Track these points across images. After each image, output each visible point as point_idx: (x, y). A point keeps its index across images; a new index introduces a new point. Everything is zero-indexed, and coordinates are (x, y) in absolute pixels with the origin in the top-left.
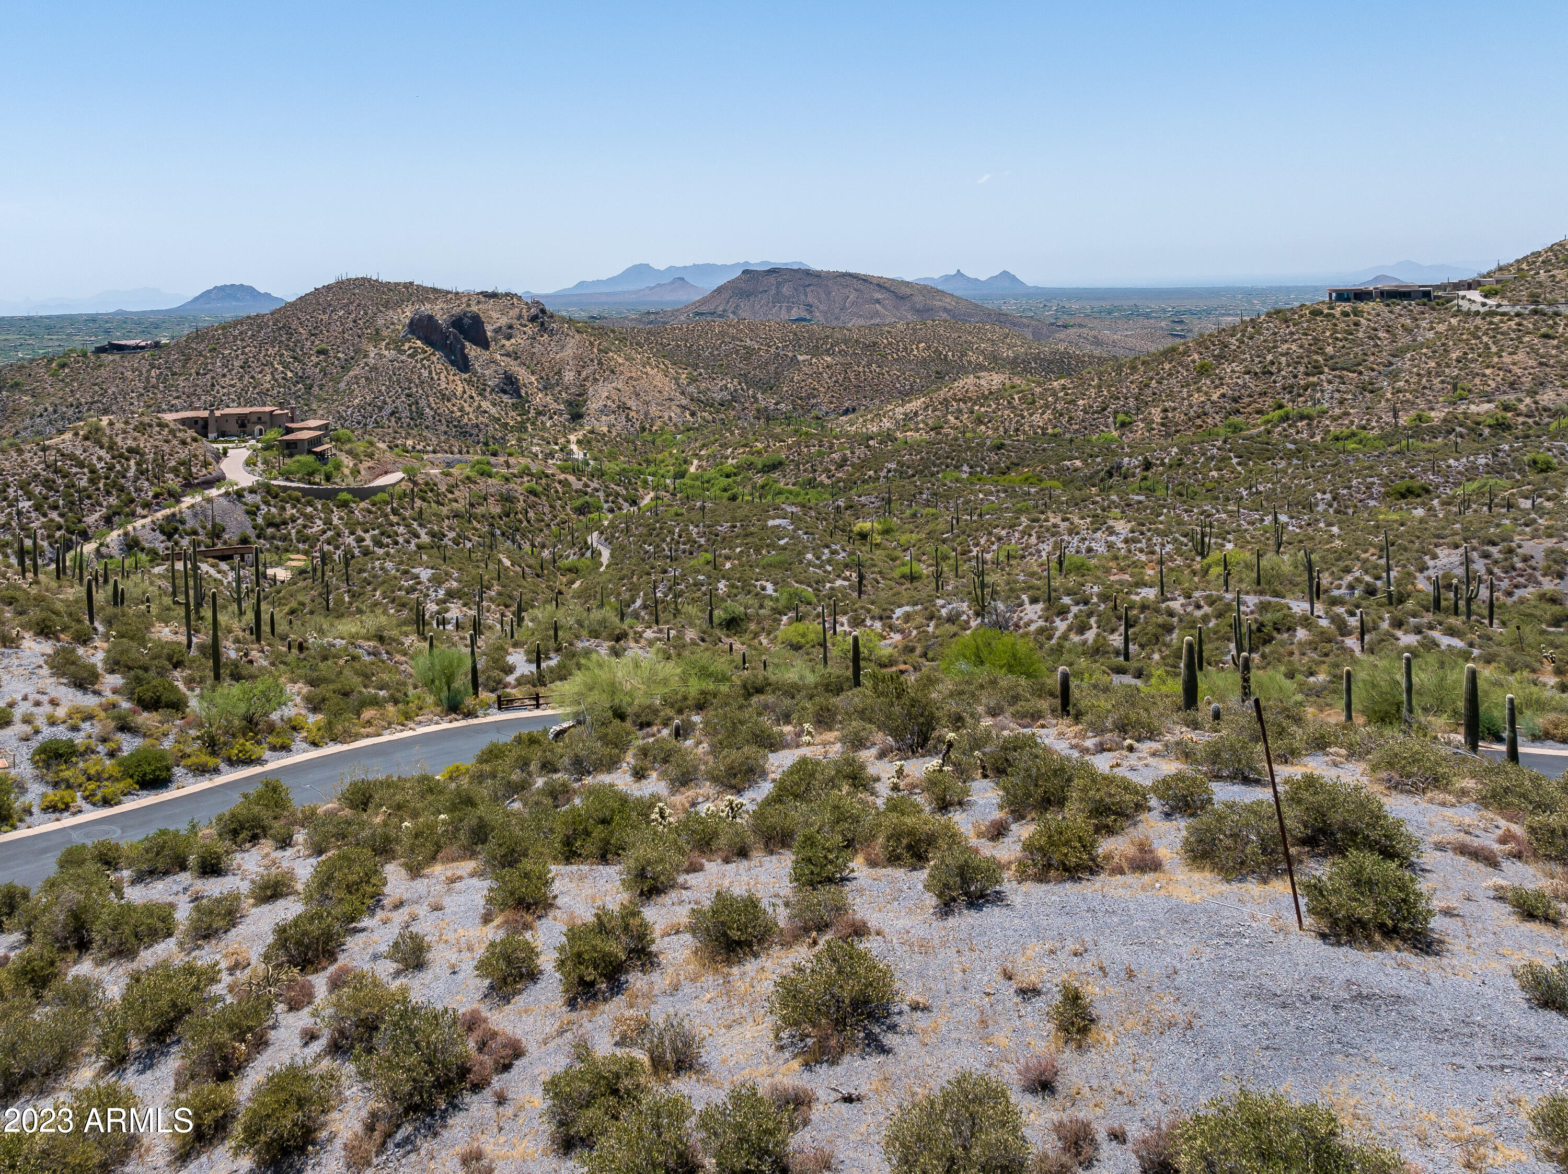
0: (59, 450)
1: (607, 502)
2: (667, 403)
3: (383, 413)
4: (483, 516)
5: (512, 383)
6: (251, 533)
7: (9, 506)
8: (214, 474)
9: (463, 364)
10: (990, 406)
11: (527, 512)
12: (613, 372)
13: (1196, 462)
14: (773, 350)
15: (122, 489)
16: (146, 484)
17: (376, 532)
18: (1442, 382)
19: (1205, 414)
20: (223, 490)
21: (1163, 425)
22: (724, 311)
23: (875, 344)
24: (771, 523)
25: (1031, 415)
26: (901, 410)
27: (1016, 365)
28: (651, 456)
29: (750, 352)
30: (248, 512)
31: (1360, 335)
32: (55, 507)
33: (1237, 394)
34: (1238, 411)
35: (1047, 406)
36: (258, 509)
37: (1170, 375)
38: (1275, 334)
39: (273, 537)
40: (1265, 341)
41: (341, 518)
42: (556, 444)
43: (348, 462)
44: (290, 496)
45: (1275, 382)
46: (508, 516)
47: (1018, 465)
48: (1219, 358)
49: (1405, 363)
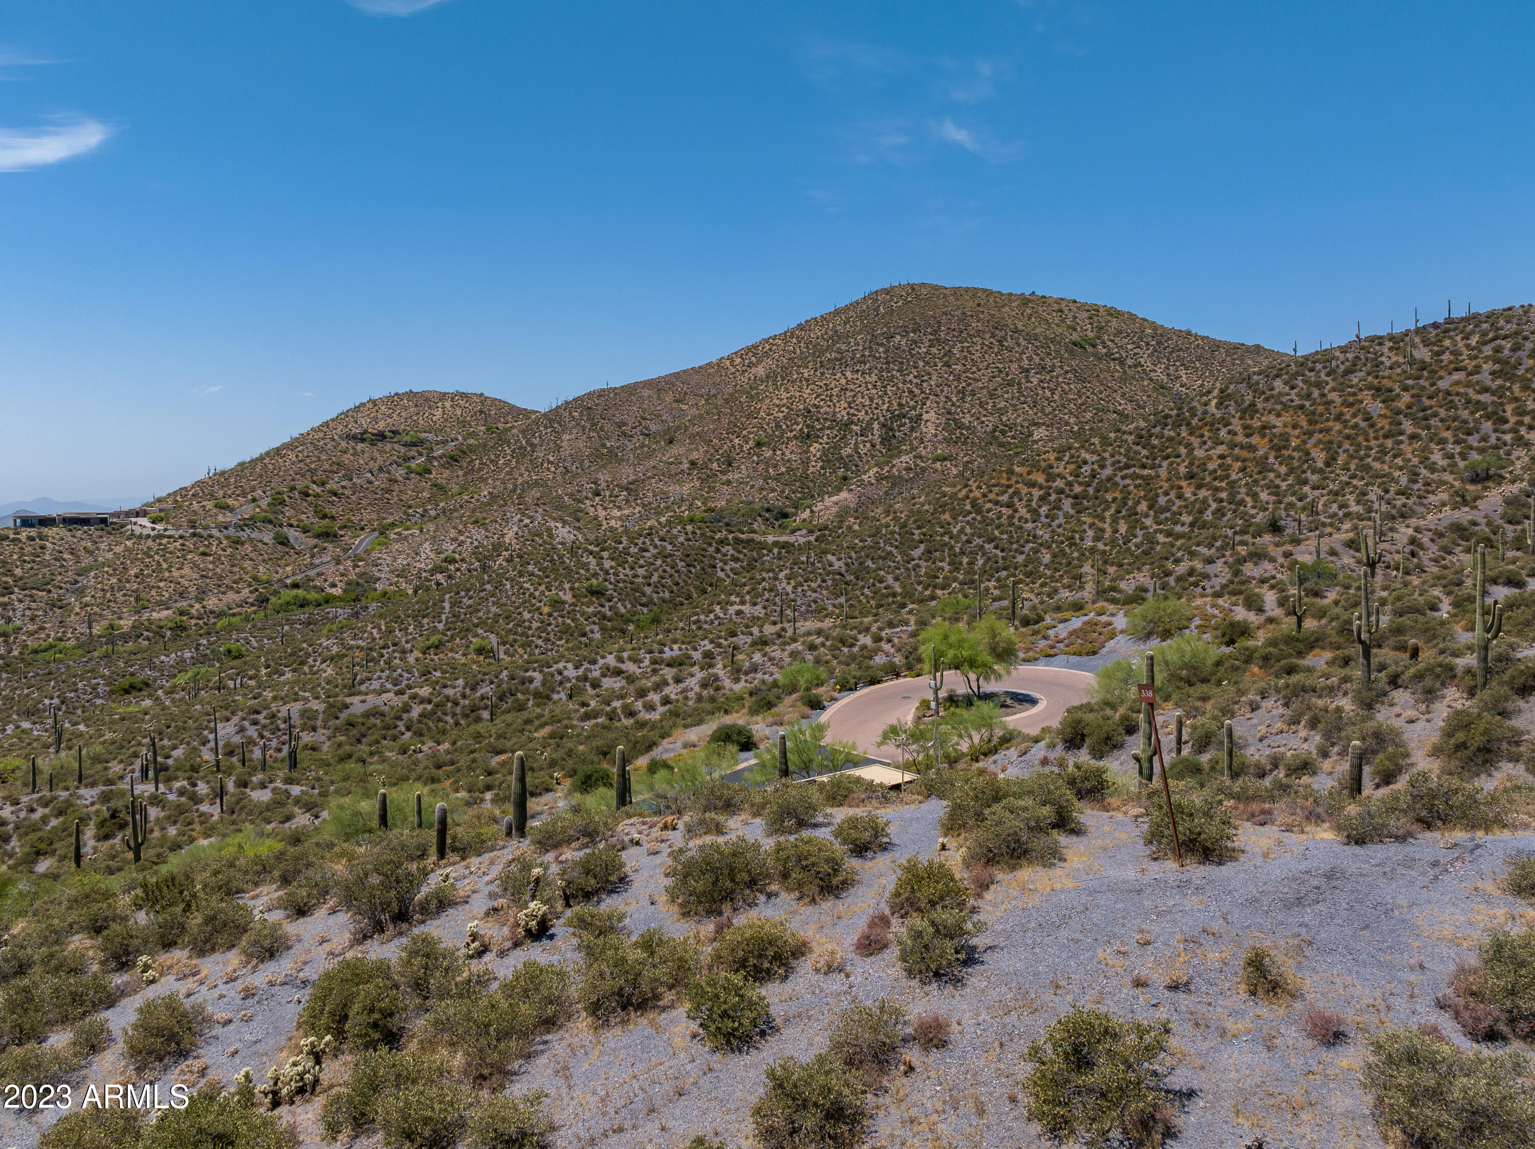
18: (125, 595)
31: (47, 557)
49: (89, 581)
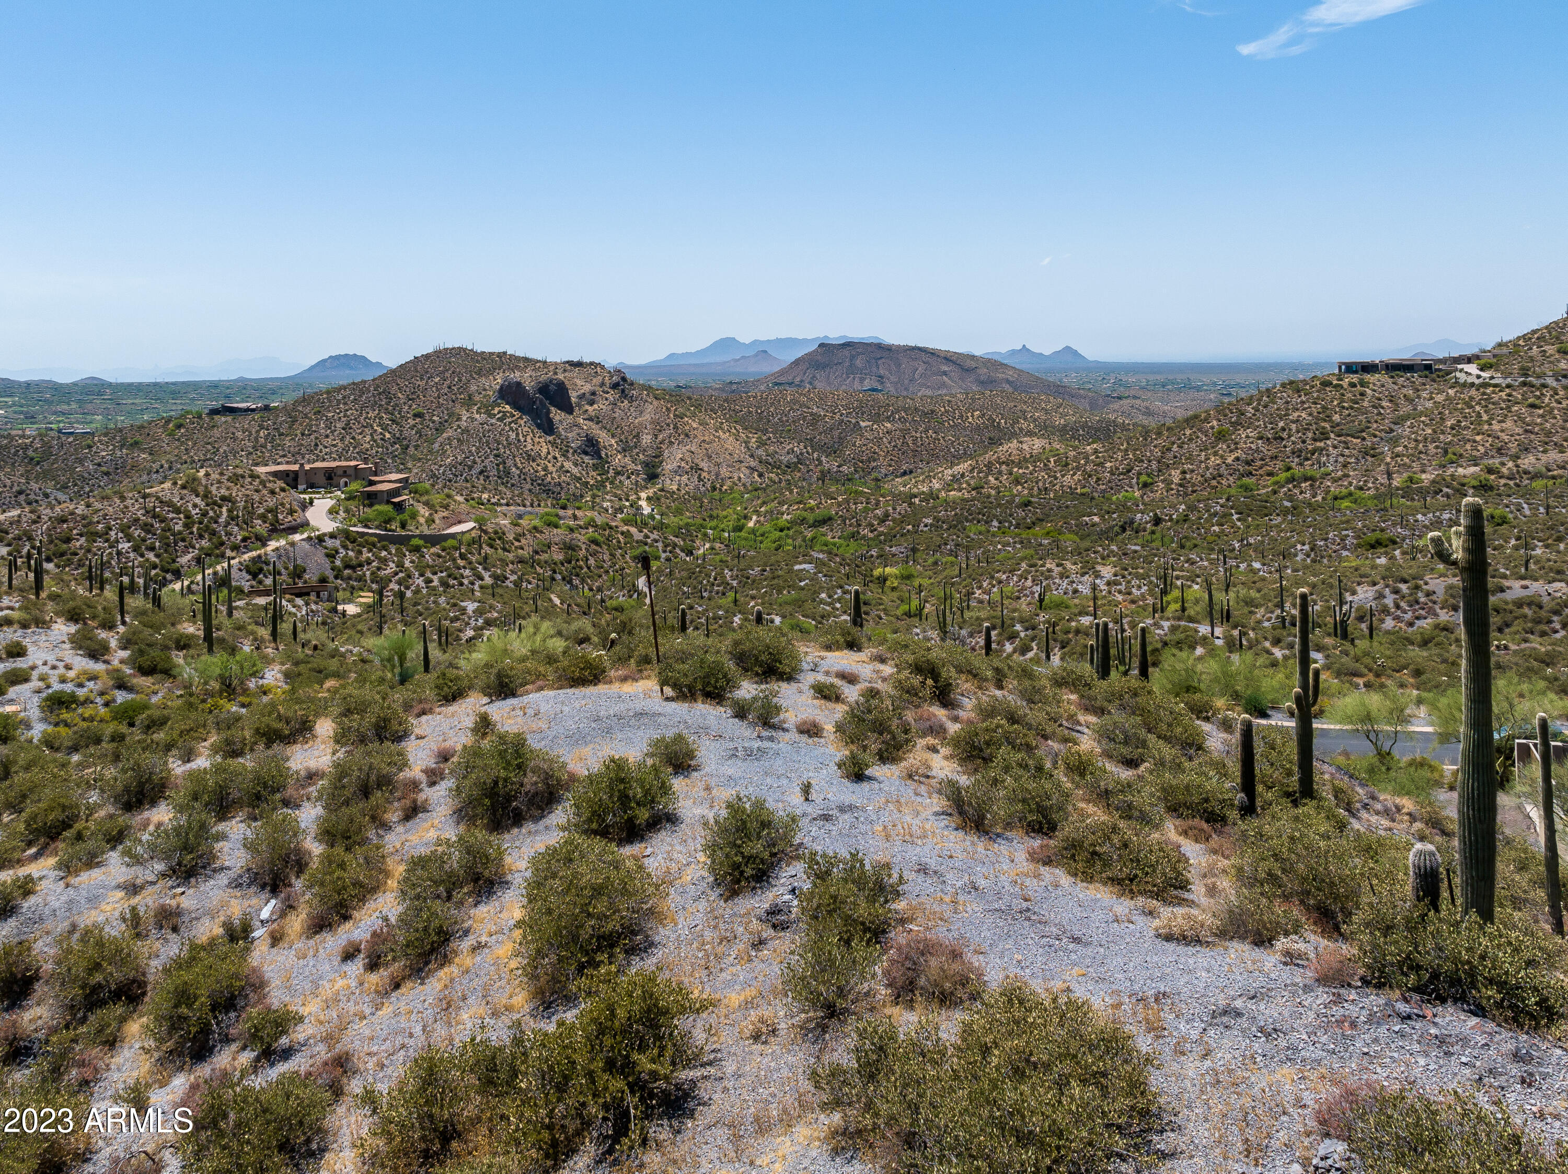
0: (158, 498)
1: (665, 552)
2: (737, 465)
3: (473, 472)
4: (546, 562)
5: (593, 445)
6: (330, 574)
7: (110, 547)
8: (299, 521)
9: (548, 428)
10: (1027, 468)
11: (587, 559)
12: (687, 435)
13: (1200, 518)
14: (837, 417)
15: (214, 533)
16: (236, 528)
17: (444, 574)
18: (1437, 447)
19: (1220, 476)
20: (305, 535)
21: (1181, 485)
22: (802, 381)
23: (933, 411)
24: (797, 567)
25: (1063, 476)
26: (950, 472)
27: (1067, 432)
28: (715, 513)
29: (816, 418)
30: (328, 555)
31: (1366, 404)
32: (152, 549)
33: (1250, 457)
34: (1251, 473)
35: (1078, 468)
36: (337, 552)
37: (1190, 440)
38: (1287, 402)
39: (350, 578)
40: (1278, 409)
41: (412, 562)
42: (627, 500)
43: (424, 512)
44: (366, 541)
45: (1285, 447)
46: (570, 562)
47: (1042, 520)
48: (1235, 425)
49: (1405, 430)
